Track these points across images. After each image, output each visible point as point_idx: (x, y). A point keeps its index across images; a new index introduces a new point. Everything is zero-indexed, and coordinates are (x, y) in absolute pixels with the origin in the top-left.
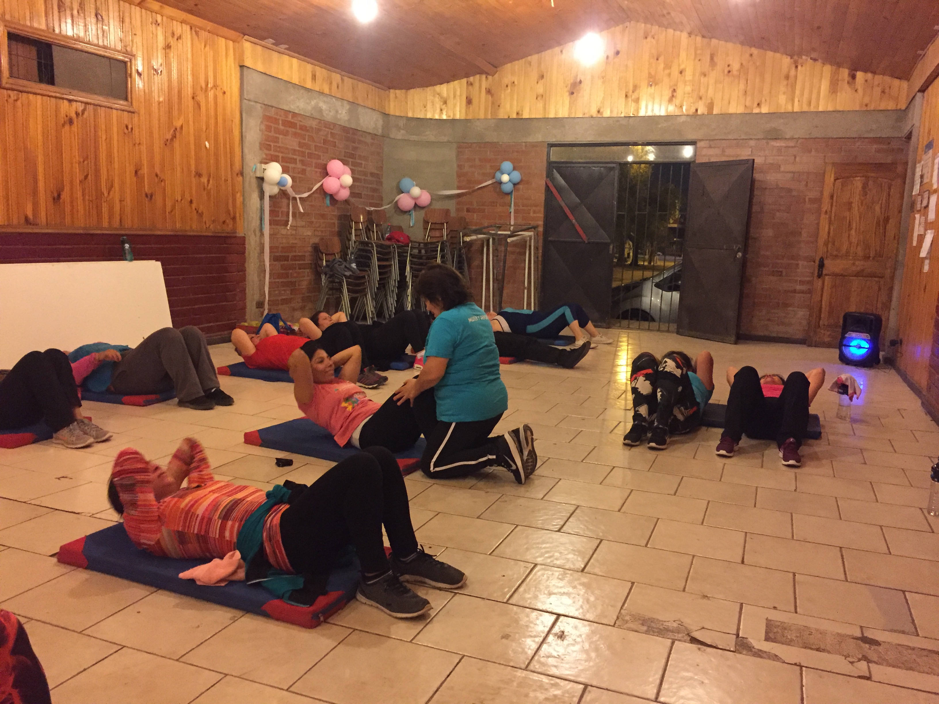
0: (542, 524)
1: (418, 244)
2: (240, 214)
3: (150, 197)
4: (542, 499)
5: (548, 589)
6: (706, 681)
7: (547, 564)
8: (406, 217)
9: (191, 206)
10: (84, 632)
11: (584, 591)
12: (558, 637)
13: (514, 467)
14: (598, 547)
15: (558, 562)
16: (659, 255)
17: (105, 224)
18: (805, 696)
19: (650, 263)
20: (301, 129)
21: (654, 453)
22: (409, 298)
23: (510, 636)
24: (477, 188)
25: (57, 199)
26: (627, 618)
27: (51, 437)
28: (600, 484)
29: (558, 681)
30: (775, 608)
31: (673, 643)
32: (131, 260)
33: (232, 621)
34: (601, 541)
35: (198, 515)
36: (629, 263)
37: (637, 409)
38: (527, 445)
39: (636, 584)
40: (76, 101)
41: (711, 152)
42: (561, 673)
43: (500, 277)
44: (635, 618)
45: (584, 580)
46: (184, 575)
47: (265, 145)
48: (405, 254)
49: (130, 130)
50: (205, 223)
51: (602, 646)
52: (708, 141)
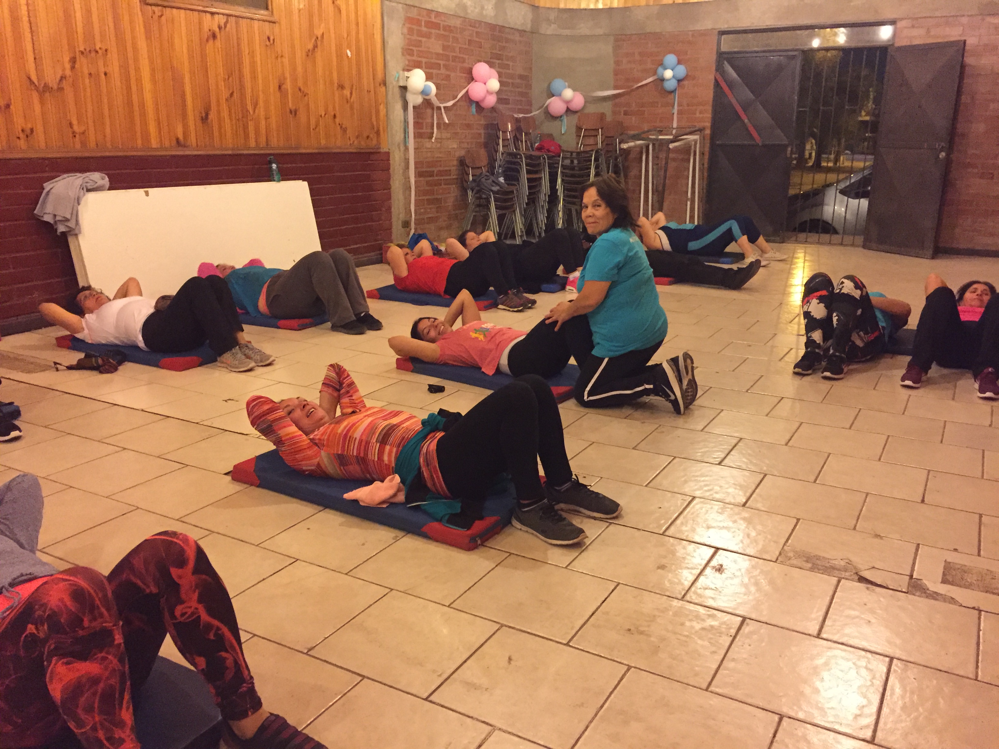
0: (702, 456)
1: (569, 154)
2: (383, 128)
3: (294, 113)
4: (702, 430)
5: (707, 523)
6: (873, 621)
7: (706, 498)
8: (557, 123)
9: (335, 123)
10: (260, 545)
11: (745, 525)
12: (716, 570)
13: (673, 397)
14: (761, 481)
15: (717, 496)
16: (847, 154)
17: (252, 144)
18: (981, 640)
19: (835, 163)
20: (445, 30)
21: (828, 383)
22: (561, 213)
23: (667, 567)
24: (636, 86)
25: (205, 119)
26: (791, 554)
27: (215, 360)
28: (767, 415)
29: (716, 612)
30: (956, 550)
31: (839, 582)
32: (279, 181)
33: (395, 541)
34: (765, 475)
35: (356, 438)
36: (811, 164)
37: (809, 335)
38: (687, 373)
39: (801, 520)
40: (218, 14)
41: (915, 32)
42: (719, 605)
43: (660, 188)
44: (800, 555)
45: (746, 514)
46: (348, 496)
47: (407, 51)
48: (556, 165)
49: (272, 41)
50: (349, 139)
51: (762, 581)
52: (910, 20)
